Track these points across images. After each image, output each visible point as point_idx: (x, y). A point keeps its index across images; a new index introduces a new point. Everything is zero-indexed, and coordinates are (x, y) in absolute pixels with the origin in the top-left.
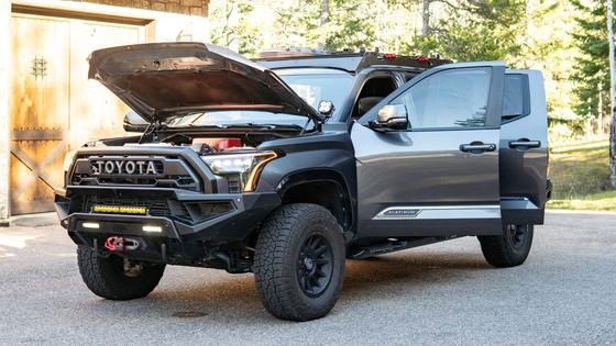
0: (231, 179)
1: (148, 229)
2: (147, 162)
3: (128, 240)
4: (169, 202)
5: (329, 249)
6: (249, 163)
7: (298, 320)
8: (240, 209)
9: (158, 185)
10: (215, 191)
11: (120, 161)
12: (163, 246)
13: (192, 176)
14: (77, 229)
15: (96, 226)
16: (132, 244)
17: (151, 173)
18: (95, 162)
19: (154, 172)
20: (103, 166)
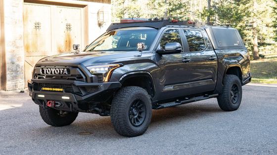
0: (99, 76)
1: (64, 98)
2: (64, 69)
3: (56, 102)
4: (73, 86)
5: (144, 106)
6: (107, 69)
7: (130, 137)
8: (103, 89)
9: (68, 79)
10: (92, 81)
11: (53, 69)
12: (71, 105)
13: (82, 75)
14: (36, 98)
15: (43, 96)
16: (58, 104)
17: (65, 74)
18: (43, 69)
19: (67, 73)
20: (46, 71)
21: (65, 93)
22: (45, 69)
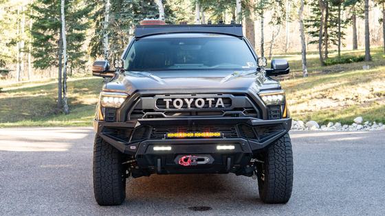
0: (273, 109)
3: (200, 157)
9: (226, 115)
11: (189, 99)
12: (229, 159)
13: (255, 108)
14: (147, 152)
15: (169, 148)
16: (203, 160)
17: (220, 106)
18: (162, 99)
19: (223, 106)
20: (171, 103)
21: (225, 139)
22: (168, 101)
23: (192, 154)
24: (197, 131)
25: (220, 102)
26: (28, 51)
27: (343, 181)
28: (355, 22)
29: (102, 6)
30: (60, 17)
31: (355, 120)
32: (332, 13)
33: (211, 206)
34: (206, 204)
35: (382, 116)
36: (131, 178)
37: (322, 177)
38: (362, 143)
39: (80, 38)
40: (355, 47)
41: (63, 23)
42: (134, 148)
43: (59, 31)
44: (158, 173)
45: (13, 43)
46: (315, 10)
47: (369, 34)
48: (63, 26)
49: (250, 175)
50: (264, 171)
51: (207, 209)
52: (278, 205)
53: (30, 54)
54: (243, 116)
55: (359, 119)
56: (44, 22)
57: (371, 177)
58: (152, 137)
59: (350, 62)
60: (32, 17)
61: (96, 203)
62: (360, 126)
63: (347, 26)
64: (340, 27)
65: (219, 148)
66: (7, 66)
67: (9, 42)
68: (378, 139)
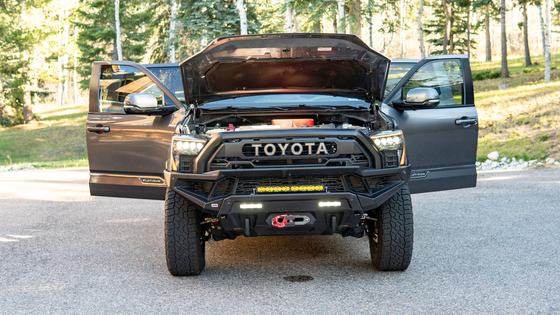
0: (388, 155)
1: (324, 204)
2: (317, 143)
3: (299, 216)
9: (330, 164)
11: (283, 144)
12: (334, 218)
13: (366, 154)
14: (232, 211)
15: (259, 206)
16: (302, 220)
17: (322, 153)
18: (250, 145)
19: (326, 152)
20: (261, 149)
21: (329, 193)
22: (257, 146)
23: (288, 213)
24: (294, 184)
25: (322, 148)
26: (73, 68)
27: (475, 239)
28: (488, 25)
29: (166, 8)
30: (114, 25)
31: (489, 156)
32: (459, 15)
33: (312, 275)
34: (306, 272)
35: (524, 150)
36: (212, 240)
37: (449, 234)
38: (498, 188)
39: (139, 51)
40: (489, 58)
41: (118, 32)
42: (216, 205)
43: (112, 41)
44: (246, 236)
45: (55, 58)
46: (437, 11)
47: (506, 41)
48: (118, 36)
49: (360, 235)
50: (377, 231)
51: (307, 278)
52: (395, 274)
53: (75, 71)
54: (350, 164)
55: (494, 155)
56: (94, 32)
57: (510, 234)
58: (238, 193)
59: (482, 79)
60: (78, 24)
61: (168, 273)
62: (496, 164)
63: (479, 31)
64: (469, 33)
65: (322, 204)
66: (46, 86)
67: (48, 55)
68: (518, 183)
